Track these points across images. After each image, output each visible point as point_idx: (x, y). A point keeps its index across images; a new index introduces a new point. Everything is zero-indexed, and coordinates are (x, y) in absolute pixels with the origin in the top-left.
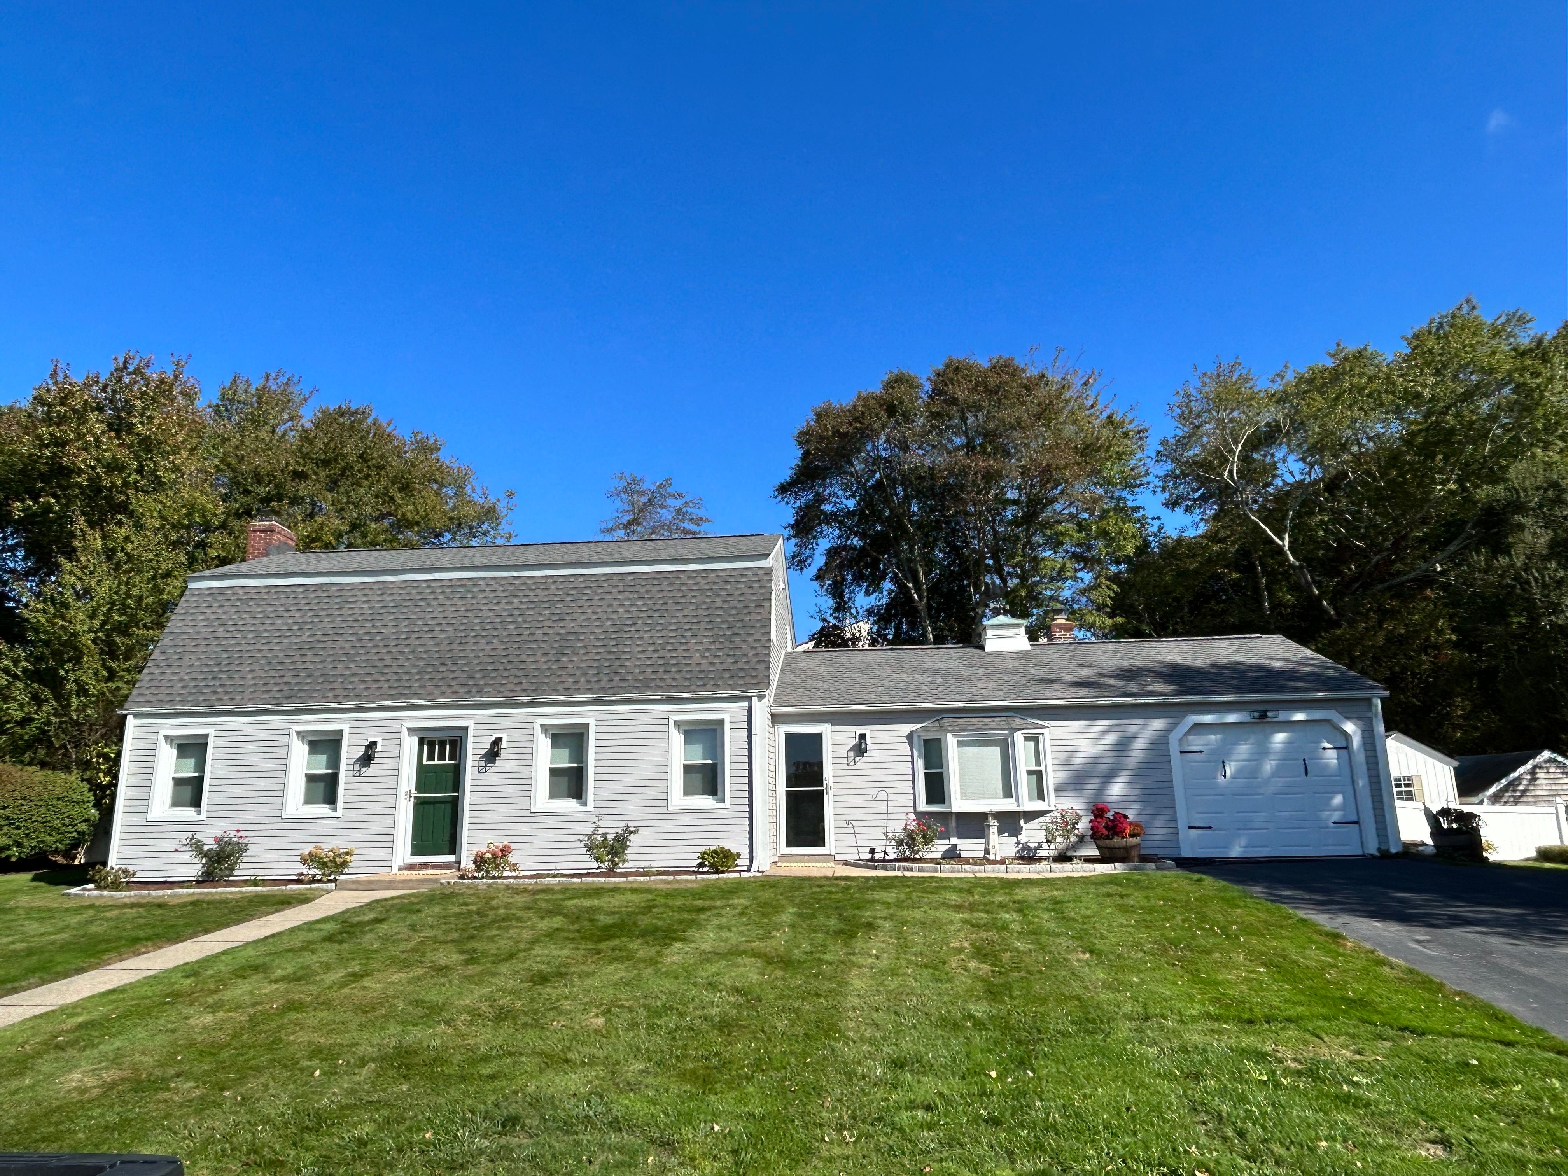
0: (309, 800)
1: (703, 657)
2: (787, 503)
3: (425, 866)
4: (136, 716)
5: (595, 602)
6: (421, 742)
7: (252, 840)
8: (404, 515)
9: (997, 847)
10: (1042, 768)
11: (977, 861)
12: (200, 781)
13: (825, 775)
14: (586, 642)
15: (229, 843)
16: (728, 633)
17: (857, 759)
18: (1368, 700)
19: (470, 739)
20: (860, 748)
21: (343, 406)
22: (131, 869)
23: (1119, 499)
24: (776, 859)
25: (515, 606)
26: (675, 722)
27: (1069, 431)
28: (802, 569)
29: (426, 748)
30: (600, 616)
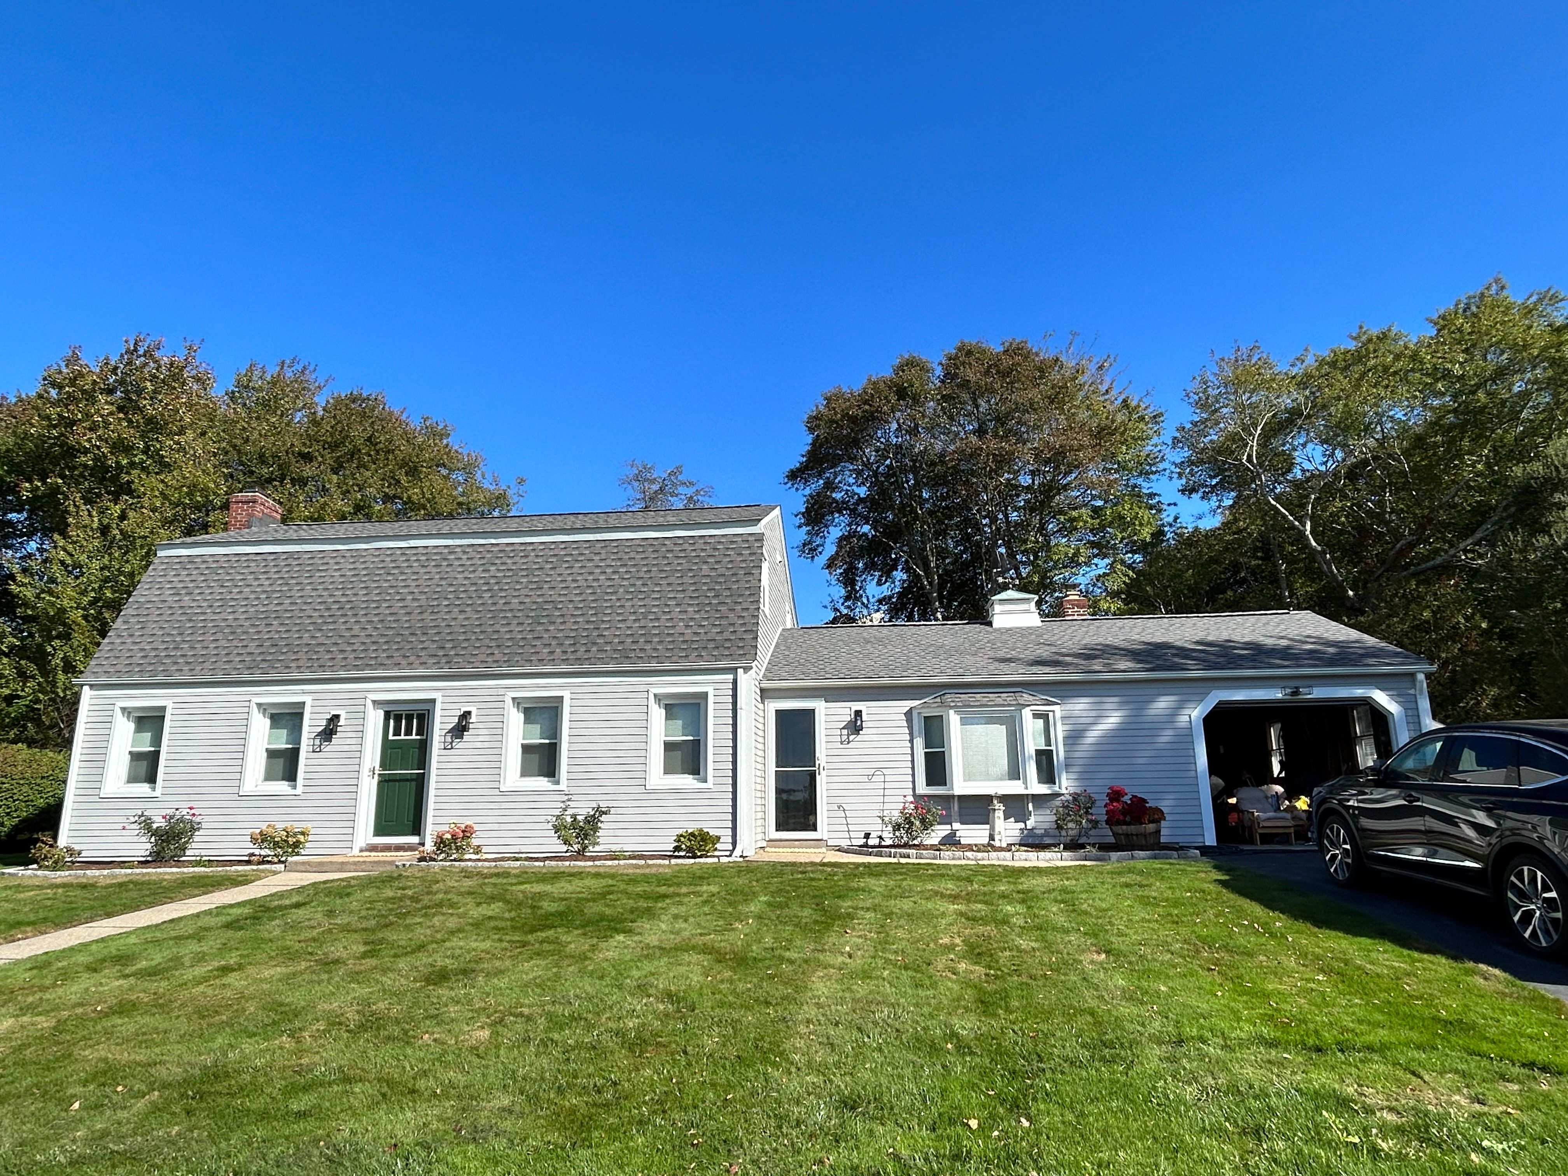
0: (269, 776)
1: (687, 626)
2: (797, 489)
3: (387, 848)
4: (92, 686)
5: (574, 570)
6: (387, 715)
7: (206, 819)
8: (409, 497)
9: (1003, 833)
10: (1053, 748)
11: (980, 849)
12: (157, 754)
13: (817, 755)
14: (565, 611)
15: (181, 820)
16: (715, 601)
17: (852, 737)
18: (1412, 675)
19: (438, 713)
20: (855, 726)
21: (355, 393)
22: (77, 847)
23: (1135, 486)
24: (764, 844)
25: (492, 574)
26: (655, 695)
27: (1083, 415)
28: (813, 557)
29: (392, 722)
30: (580, 584)
